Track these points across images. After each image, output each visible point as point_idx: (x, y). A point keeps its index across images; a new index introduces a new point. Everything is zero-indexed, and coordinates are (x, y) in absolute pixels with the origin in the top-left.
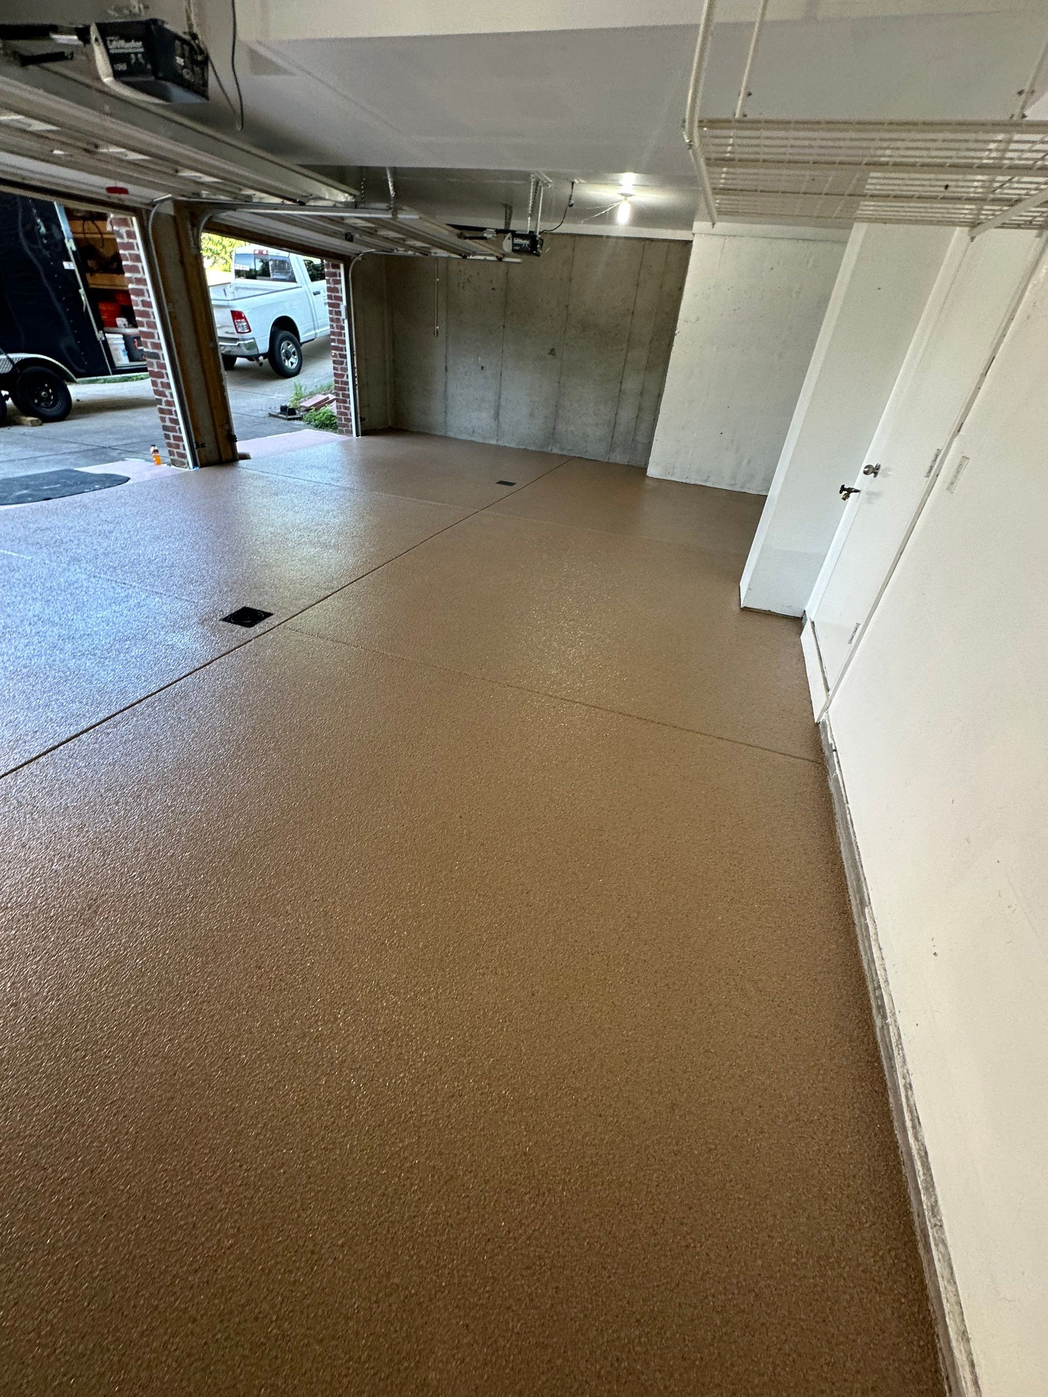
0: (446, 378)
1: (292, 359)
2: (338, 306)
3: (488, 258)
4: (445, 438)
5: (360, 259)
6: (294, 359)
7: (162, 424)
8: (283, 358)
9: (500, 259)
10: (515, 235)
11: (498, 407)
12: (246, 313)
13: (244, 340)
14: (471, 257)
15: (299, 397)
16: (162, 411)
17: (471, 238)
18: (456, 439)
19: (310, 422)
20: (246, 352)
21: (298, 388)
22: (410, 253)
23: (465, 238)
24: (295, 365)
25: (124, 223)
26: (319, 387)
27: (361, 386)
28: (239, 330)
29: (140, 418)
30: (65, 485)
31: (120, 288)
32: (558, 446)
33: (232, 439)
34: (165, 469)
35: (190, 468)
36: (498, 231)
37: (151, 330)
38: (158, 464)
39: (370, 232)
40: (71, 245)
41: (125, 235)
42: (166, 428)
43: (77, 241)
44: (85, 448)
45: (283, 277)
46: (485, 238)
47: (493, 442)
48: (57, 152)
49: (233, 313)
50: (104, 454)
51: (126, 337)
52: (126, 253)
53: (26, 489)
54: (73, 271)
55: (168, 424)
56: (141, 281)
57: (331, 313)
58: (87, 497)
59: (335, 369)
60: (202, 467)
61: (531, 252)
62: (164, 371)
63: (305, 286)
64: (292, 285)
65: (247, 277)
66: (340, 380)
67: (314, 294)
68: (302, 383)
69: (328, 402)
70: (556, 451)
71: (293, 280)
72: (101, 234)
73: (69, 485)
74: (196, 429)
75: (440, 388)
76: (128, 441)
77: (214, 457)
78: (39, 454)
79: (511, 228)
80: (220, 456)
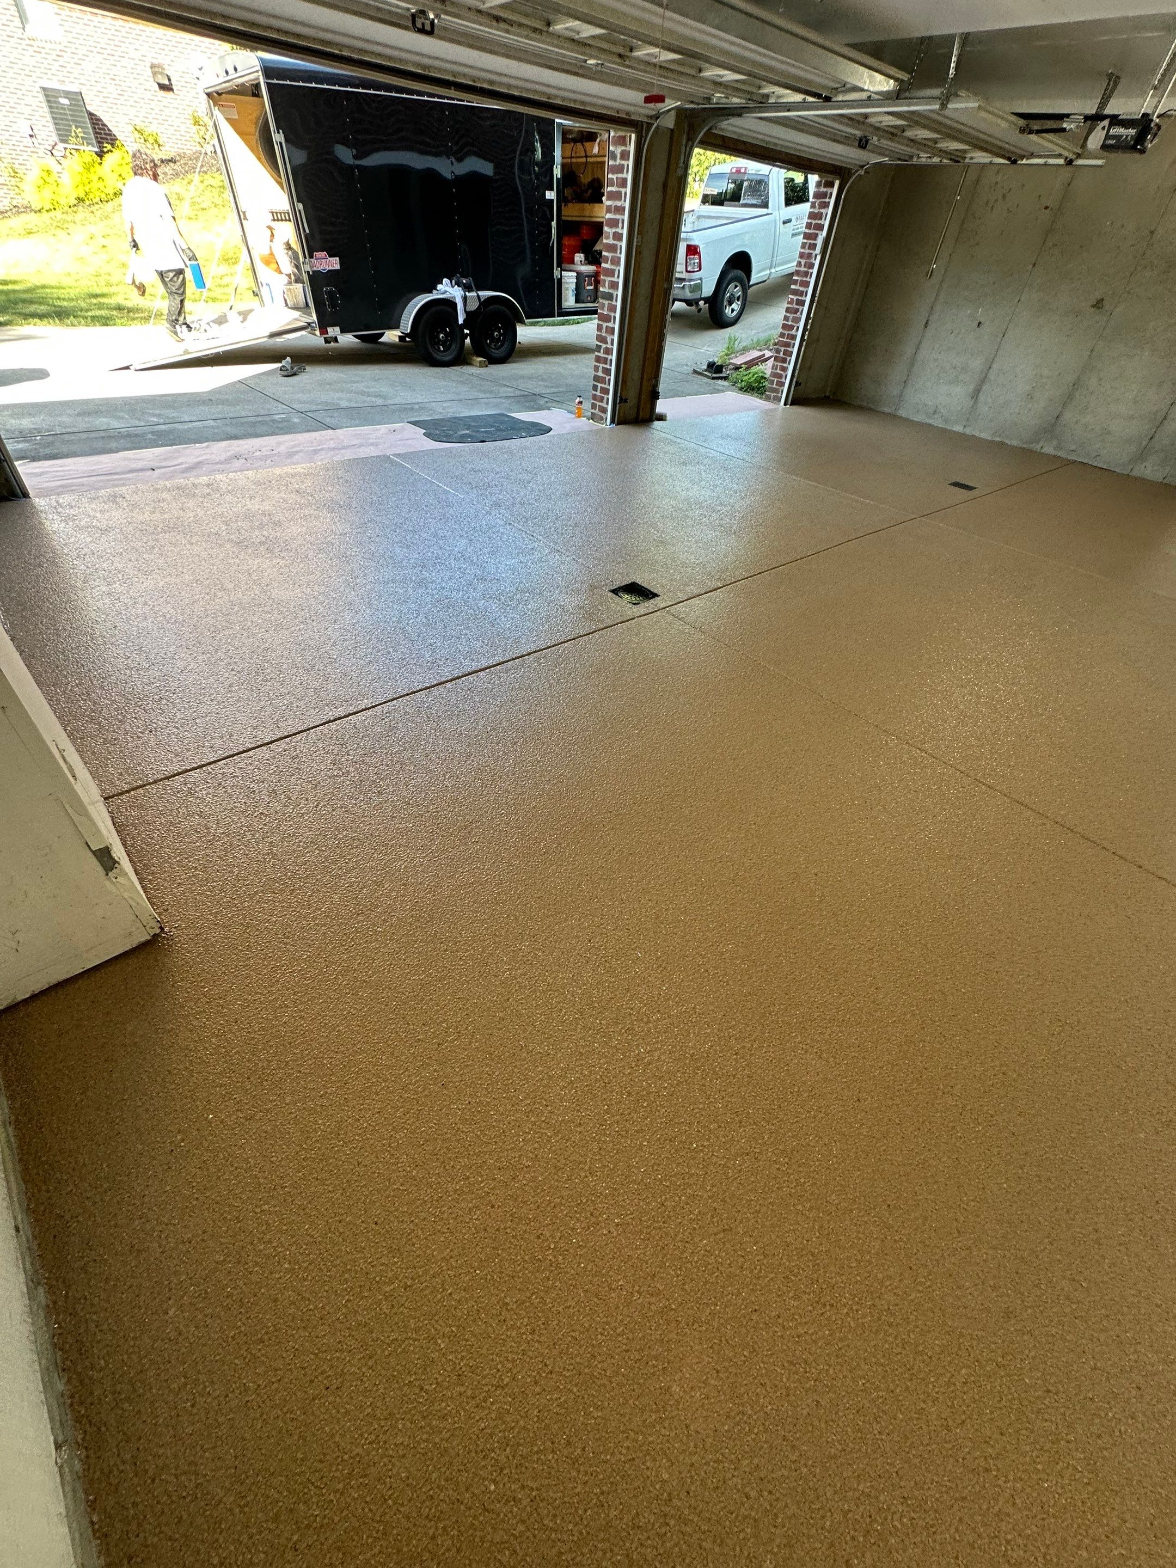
0: (923, 336)
1: (734, 306)
2: (815, 237)
3: (1051, 161)
4: (893, 417)
5: (863, 173)
6: (736, 306)
7: (594, 373)
8: (725, 303)
9: (1070, 162)
10: (1115, 120)
11: (983, 380)
12: (702, 250)
13: (690, 280)
14: (1024, 161)
15: (730, 352)
16: (598, 359)
17: (1038, 132)
18: (907, 420)
19: (735, 383)
20: (688, 295)
21: (732, 340)
22: (936, 160)
23: (1031, 132)
24: (735, 313)
25: (622, 141)
26: (755, 340)
27: (810, 341)
28: (689, 269)
29: (570, 366)
30: (498, 430)
31: (587, 219)
32: (1055, 442)
33: (655, 396)
34: (584, 423)
35: (607, 425)
36: (1087, 118)
37: (613, 267)
38: (579, 417)
39: (893, 134)
40: (557, 172)
41: (619, 156)
42: (596, 378)
43: (563, 166)
44: (518, 393)
45: (754, 202)
46: (1064, 130)
47: (958, 428)
48: (591, 62)
49: (689, 247)
50: (534, 401)
51: (579, 276)
52: (614, 177)
53: (468, 429)
54: (552, 201)
55: (600, 374)
56: (620, 210)
57: (803, 246)
58: (513, 444)
59: (786, 318)
60: (618, 424)
61: (1133, 148)
62: (612, 314)
63: (776, 213)
64: (764, 211)
65: (714, 203)
66: (787, 332)
67: (784, 223)
68: (737, 335)
69: (762, 360)
70: (1049, 449)
71: (765, 205)
72: (586, 157)
73: (501, 430)
74: (624, 381)
75: (909, 351)
76: (553, 390)
77: (633, 413)
78: (481, 395)
79: (1108, 111)
80: (638, 413)
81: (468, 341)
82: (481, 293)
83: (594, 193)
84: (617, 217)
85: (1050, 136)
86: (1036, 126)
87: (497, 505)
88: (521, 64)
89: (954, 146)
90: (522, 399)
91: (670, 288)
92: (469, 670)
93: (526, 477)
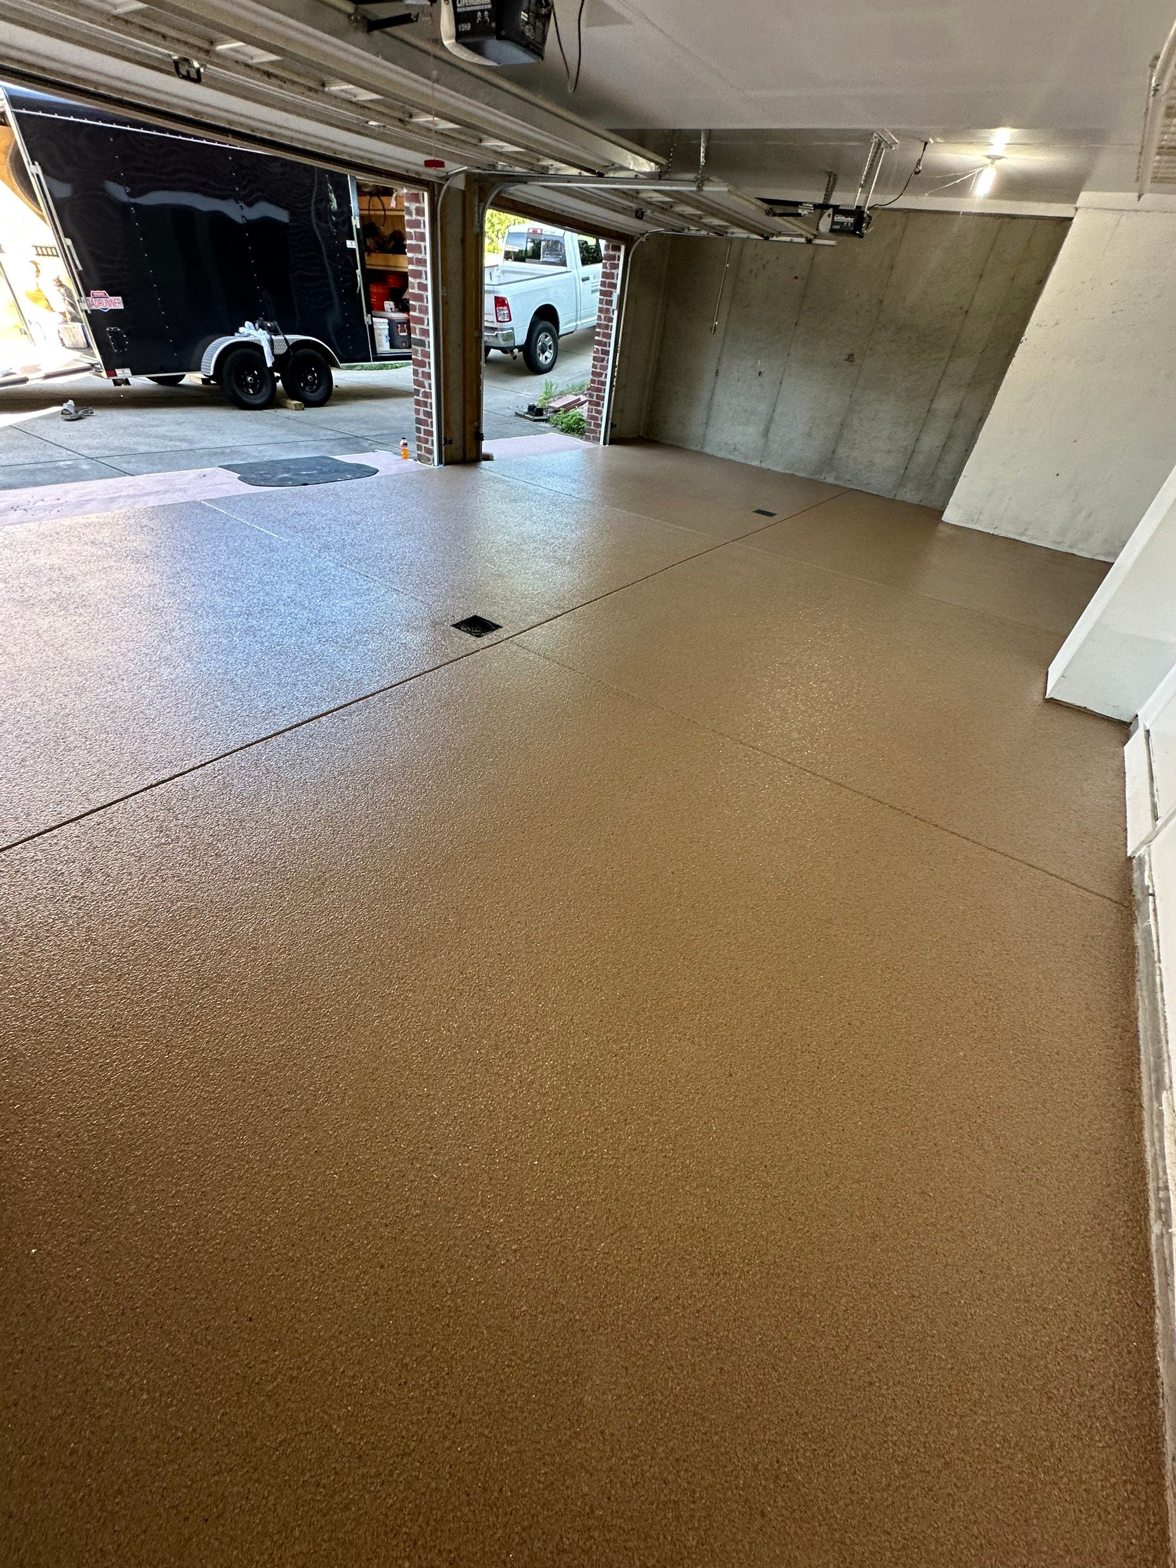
0: (715, 383)
1: (547, 354)
2: (610, 294)
3: (796, 240)
4: (701, 454)
5: (644, 240)
6: (549, 354)
7: (415, 416)
8: (538, 352)
9: (809, 241)
10: (837, 210)
11: (770, 421)
12: (509, 301)
13: (502, 330)
14: (775, 238)
15: (549, 396)
16: (418, 403)
17: (781, 215)
18: (712, 456)
19: (557, 424)
20: (502, 343)
21: (549, 386)
22: (703, 233)
23: (775, 215)
24: (549, 360)
25: (416, 198)
26: (570, 386)
27: (619, 387)
28: (498, 320)
29: (392, 409)
30: (321, 472)
31: (392, 269)
32: (834, 474)
33: (479, 437)
34: (411, 464)
35: (435, 466)
36: (816, 206)
37: (422, 315)
38: (405, 458)
39: (663, 208)
40: (356, 222)
41: (414, 212)
42: (418, 421)
43: (362, 218)
44: (340, 436)
45: (553, 260)
46: (799, 215)
47: (755, 463)
48: (372, 123)
49: (497, 299)
50: (357, 443)
51: (391, 322)
52: (412, 231)
53: (287, 472)
54: (354, 250)
55: (422, 416)
56: (422, 262)
57: (601, 301)
58: (339, 486)
59: (594, 366)
60: (446, 464)
61: (853, 233)
62: (427, 360)
63: (574, 271)
64: (562, 269)
65: (516, 260)
66: (597, 379)
67: (583, 280)
68: (553, 381)
69: (579, 404)
70: (830, 480)
71: (564, 264)
72: (384, 210)
73: (324, 473)
74: (447, 424)
75: (706, 396)
76: (378, 432)
77: (459, 455)
78: (299, 438)
79: (832, 202)
80: (465, 454)
81: (279, 384)
82: (288, 337)
83: (397, 244)
84: (420, 268)
85: (790, 219)
86: (778, 210)
87: (326, 547)
88: (301, 119)
89: (716, 222)
90: (344, 442)
91: (480, 337)
92: (309, 716)
93: (355, 518)
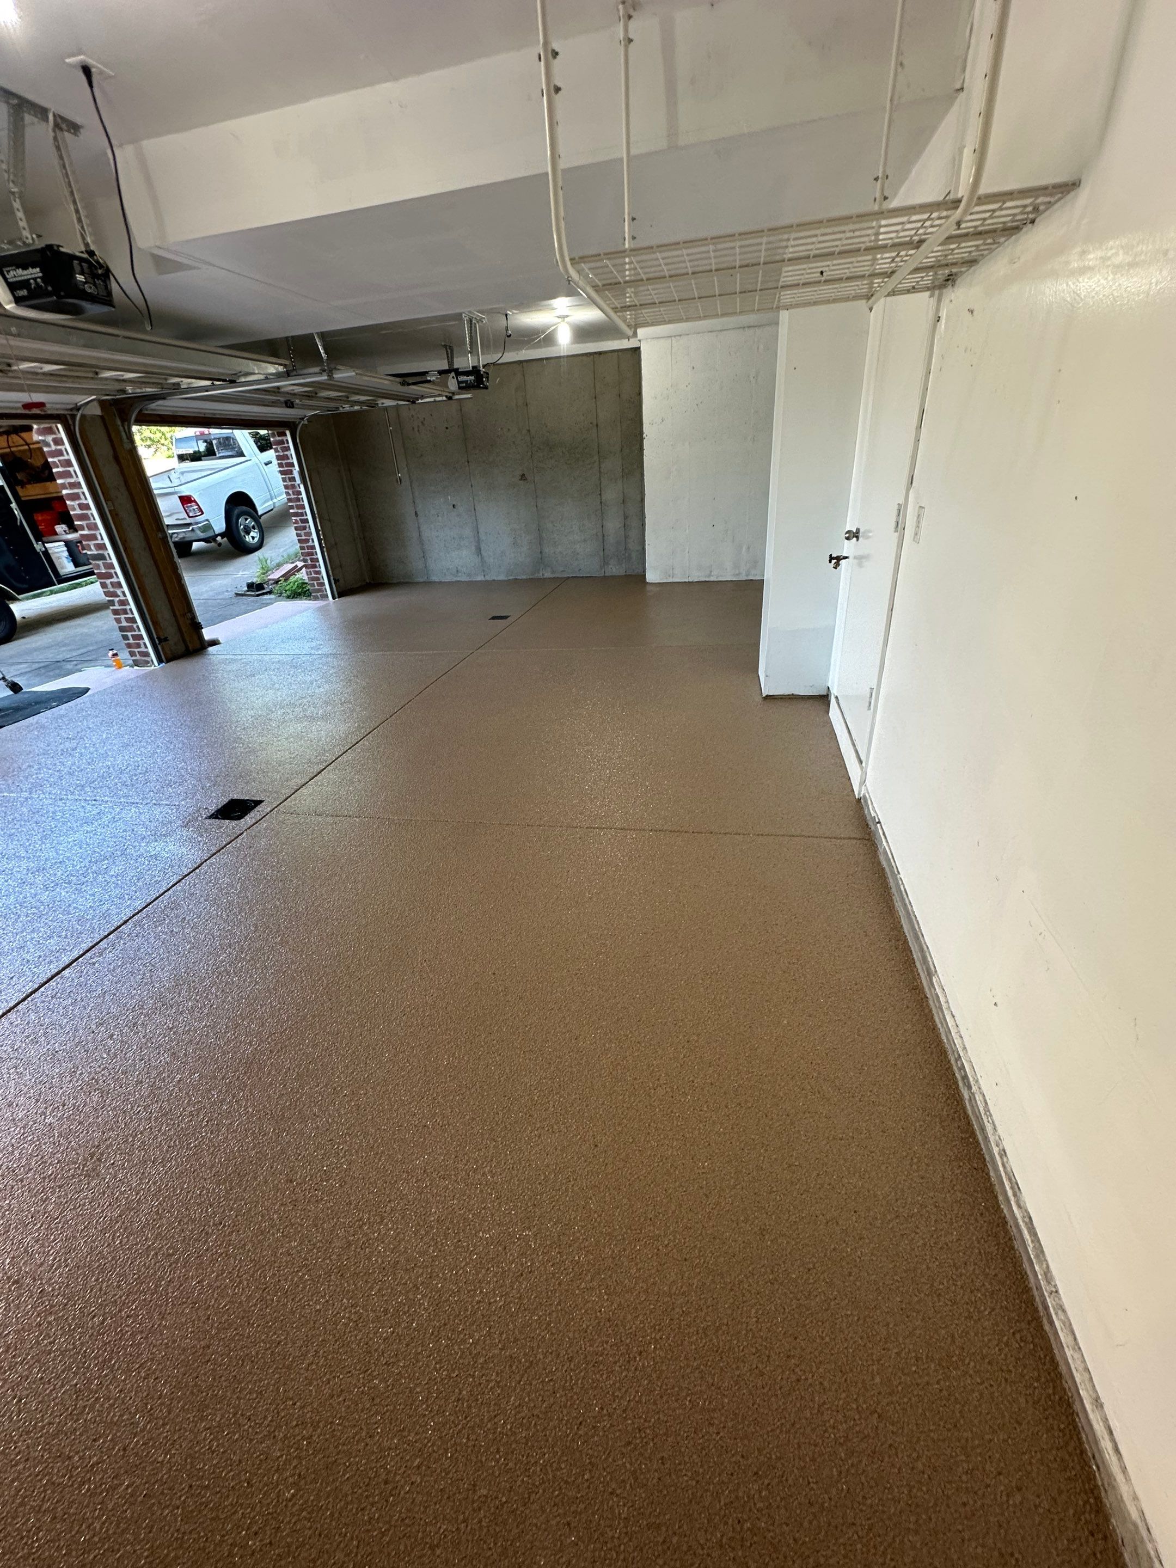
0: (418, 523)
1: (250, 534)
2: (291, 472)
3: (437, 399)
4: (429, 583)
5: (306, 422)
6: (254, 533)
7: (118, 625)
8: (243, 534)
9: (449, 398)
10: (458, 373)
11: (478, 542)
12: (195, 497)
13: (197, 523)
14: (420, 401)
15: (266, 571)
16: (116, 612)
17: (416, 384)
18: (440, 583)
19: (281, 593)
20: (201, 535)
21: (263, 561)
22: (357, 408)
23: (410, 384)
24: (256, 540)
25: (50, 431)
26: (286, 556)
27: (329, 547)
28: (191, 515)
29: (94, 624)
32: (549, 569)
33: (196, 627)
34: (127, 672)
35: (156, 666)
36: (440, 373)
37: (93, 532)
38: (120, 667)
42: (121, 629)
43: (3, 456)
45: (230, 454)
46: (430, 381)
47: (479, 578)
49: (181, 498)
50: (59, 668)
51: (66, 545)
52: (56, 460)
54: (3, 486)
55: (125, 624)
56: (79, 485)
57: (283, 480)
59: (299, 535)
60: (168, 662)
61: (480, 386)
62: (112, 571)
63: (255, 459)
64: (243, 459)
65: (192, 460)
66: (305, 545)
67: (263, 465)
68: (266, 556)
69: (296, 570)
70: (548, 575)
71: (242, 455)
72: (9, 447)
73: (23, 709)
74: (156, 624)
75: (415, 535)
76: (83, 651)
77: (179, 648)
80: (186, 647)
84: (79, 490)
86: (410, 380)
91: (166, 536)
